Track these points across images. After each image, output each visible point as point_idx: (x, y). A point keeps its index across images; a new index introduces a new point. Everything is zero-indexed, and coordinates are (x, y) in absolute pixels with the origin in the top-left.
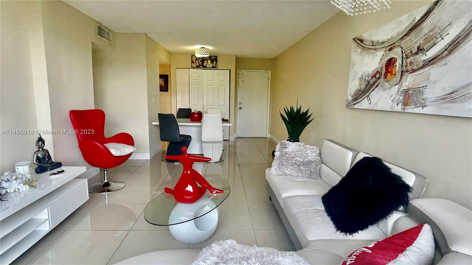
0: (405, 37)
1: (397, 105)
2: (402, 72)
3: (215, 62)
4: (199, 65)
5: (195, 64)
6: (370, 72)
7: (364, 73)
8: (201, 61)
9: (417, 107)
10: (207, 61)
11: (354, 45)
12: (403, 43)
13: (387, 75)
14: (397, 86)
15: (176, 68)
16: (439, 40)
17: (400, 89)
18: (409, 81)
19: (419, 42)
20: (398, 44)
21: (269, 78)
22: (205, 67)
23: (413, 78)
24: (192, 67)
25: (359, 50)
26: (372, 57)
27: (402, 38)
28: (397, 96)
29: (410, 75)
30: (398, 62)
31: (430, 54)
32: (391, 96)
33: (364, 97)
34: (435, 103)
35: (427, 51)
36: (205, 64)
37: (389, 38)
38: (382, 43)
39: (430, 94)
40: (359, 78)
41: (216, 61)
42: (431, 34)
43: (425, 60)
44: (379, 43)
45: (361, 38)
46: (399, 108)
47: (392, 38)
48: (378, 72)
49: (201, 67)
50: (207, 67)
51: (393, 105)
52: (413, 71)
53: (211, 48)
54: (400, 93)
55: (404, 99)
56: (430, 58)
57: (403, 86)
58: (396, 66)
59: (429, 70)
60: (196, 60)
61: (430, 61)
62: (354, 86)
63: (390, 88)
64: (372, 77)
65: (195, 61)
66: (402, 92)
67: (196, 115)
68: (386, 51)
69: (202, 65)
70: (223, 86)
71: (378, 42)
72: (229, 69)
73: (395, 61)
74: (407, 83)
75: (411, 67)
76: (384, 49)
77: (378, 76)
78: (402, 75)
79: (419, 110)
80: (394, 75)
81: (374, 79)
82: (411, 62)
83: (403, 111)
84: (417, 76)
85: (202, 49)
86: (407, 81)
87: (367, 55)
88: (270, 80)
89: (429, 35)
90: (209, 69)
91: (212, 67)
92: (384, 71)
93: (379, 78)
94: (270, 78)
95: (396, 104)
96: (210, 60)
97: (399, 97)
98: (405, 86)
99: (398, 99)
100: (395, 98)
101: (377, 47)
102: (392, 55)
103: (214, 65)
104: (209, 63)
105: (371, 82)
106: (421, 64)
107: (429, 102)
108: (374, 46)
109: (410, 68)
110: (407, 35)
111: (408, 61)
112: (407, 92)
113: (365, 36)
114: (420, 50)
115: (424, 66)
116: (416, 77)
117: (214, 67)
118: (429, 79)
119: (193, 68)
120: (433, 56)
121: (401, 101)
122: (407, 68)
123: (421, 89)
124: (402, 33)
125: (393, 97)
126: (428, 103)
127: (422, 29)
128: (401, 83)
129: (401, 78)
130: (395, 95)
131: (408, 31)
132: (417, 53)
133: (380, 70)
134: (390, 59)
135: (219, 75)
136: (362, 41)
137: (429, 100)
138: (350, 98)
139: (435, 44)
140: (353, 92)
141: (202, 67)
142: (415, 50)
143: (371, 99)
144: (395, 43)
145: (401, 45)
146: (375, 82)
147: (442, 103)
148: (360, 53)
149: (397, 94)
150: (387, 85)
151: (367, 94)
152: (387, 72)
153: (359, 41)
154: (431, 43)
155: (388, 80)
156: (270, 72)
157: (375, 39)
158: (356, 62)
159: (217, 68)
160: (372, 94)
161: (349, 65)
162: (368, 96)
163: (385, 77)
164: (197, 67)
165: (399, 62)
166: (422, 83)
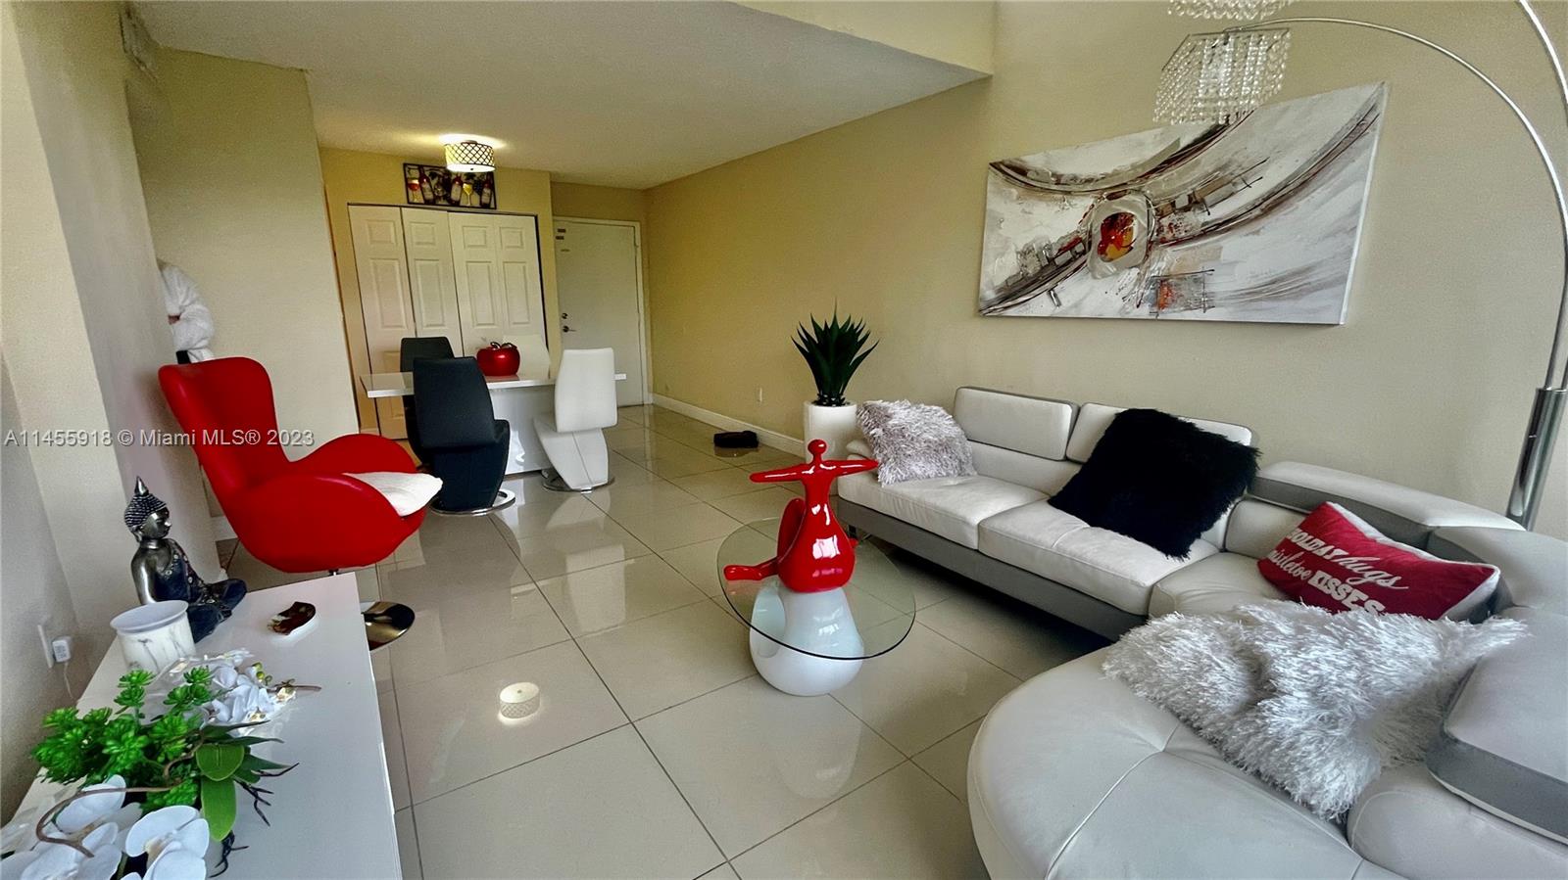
0: (1154, 175)
1: (1138, 306)
2: (1150, 242)
3: (487, 191)
4: (437, 198)
5: (419, 192)
6: (1054, 240)
7: (1034, 241)
8: (438, 184)
9: (1191, 309)
10: (461, 184)
11: (995, 179)
12: (1148, 187)
13: (1105, 247)
14: (1135, 271)
15: (349, 204)
16: (1239, 188)
17: (1144, 275)
18: (1165, 261)
19: (1189, 188)
20: (1136, 187)
21: (635, 244)
22: (457, 204)
23: (1180, 255)
24: (409, 203)
25: (1015, 192)
26: (1057, 208)
27: (1146, 176)
28: (1136, 290)
29: (1169, 249)
30: (1135, 221)
31: (1220, 212)
32: (1120, 290)
33: (1036, 292)
34: (1232, 301)
35: (1212, 206)
36: (455, 194)
37: (1110, 171)
38: (1089, 181)
39: (1220, 284)
40: (1018, 253)
41: (492, 187)
42: (1221, 175)
43: (1206, 223)
44: (1078, 182)
45: (1018, 166)
46: (1145, 311)
47: (1116, 173)
48: (1077, 240)
49: (440, 203)
50: (461, 204)
51: (1127, 306)
52: (1179, 242)
53: (497, 144)
54: (1143, 284)
55: (1157, 294)
56: (1220, 219)
57: (1151, 269)
58: (1131, 229)
59: (1218, 241)
60: (421, 181)
61: (1220, 225)
62: (1001, 268)
63: (1116, 274)
64: (1062, 250)
65: (416, 182)
66: (1151, 282)
67: (502, 357)
68: (1101, 198)
69: (447, 198)
70: (521, 265)
71: (1074, 178)
72: (533, 213)
73: (1129, 219)
74: (1163, 265)
75: (1171, 234)
76: (1092, 194)
77: (1079, 248)
78: (1149, 249)
79: (1197, 315)
80: (1126, 247)
81: (1068, 255)
82: (1171, 224)
83: (1154, 317)
84: (1189, 252)
85: (466, 145)
86: (1163, 260)
87: (1043, 205)
88: (639, 249)
89: (1216, 177)
90: (472, 209)
91: (478, 205)
92: (1098, 238)
93: (1084, 253)
94: (638, 243)
95: (1135, 305)
96: (471, 181)
97: (1141, 291)
98: (1159, 269)
99: (1140, 295)
100: (1131, 293)
101: (1074, 188)
102: (1118, 207)
103: (485, 199)
104: (464, 193)
105: (1059, 261)
106: (1198, 231)
107: (1221, 300)
108: (1062, 187)
109: (1169, 236)
110: (1158, 170)
111: (1165, 221)
112: (1165, 280)
113: (1034, 161)
114: (1195, 203)
115: (1204, 234)
116: (1185, 253)
117: (485, 206)
118: (1219, 257)
119: (411, 204)
120: (1227, 216)
121: (1147, 299)
122: (1161, 236)
123: (1200, 275)
124: (1142, 166)
125: (1125, 292)
126: (1217, 302)
127: (1198, 163)
128: (1146, 264)
129: (1147, 256)
130: (1130, 287)
131: (1163, 163)
132: (1186, 209)
133: (1083, 236)
134: (1115, 217)
135: (503, 231)
136: (1023, 172)
137: (1219, 296)
138: (990, 295)
139: (1232, 194)
140: (999, 281)
141: (445, 203)
142: (1182, 202)
143: (1059, 296)
144: (1125, 184)
145: (1143, 189)
146: (1069, 262)
147: (1251, 301)
148: (1019, 198)
149: (1135, 285)
150: (1110, 267)
151: (1048, 285)
152: (1106, 241)
153: (1015, 172)
154: (1223, 191)
155: (1109, 256)
156: (637, 226)
157: (1066, 169)
158: (1006, 217)
159: (495, 208)
160: (1060, 285)
161: (981, 219)
162: (1052, 289)
163: (1102, 251)
164: (427, 202)
165: (1139, 223)
166: (1201, 265)
